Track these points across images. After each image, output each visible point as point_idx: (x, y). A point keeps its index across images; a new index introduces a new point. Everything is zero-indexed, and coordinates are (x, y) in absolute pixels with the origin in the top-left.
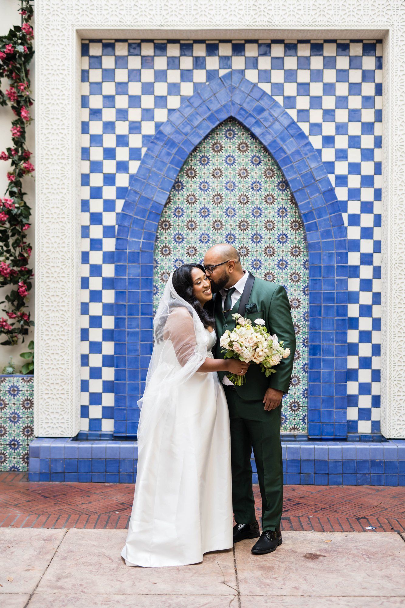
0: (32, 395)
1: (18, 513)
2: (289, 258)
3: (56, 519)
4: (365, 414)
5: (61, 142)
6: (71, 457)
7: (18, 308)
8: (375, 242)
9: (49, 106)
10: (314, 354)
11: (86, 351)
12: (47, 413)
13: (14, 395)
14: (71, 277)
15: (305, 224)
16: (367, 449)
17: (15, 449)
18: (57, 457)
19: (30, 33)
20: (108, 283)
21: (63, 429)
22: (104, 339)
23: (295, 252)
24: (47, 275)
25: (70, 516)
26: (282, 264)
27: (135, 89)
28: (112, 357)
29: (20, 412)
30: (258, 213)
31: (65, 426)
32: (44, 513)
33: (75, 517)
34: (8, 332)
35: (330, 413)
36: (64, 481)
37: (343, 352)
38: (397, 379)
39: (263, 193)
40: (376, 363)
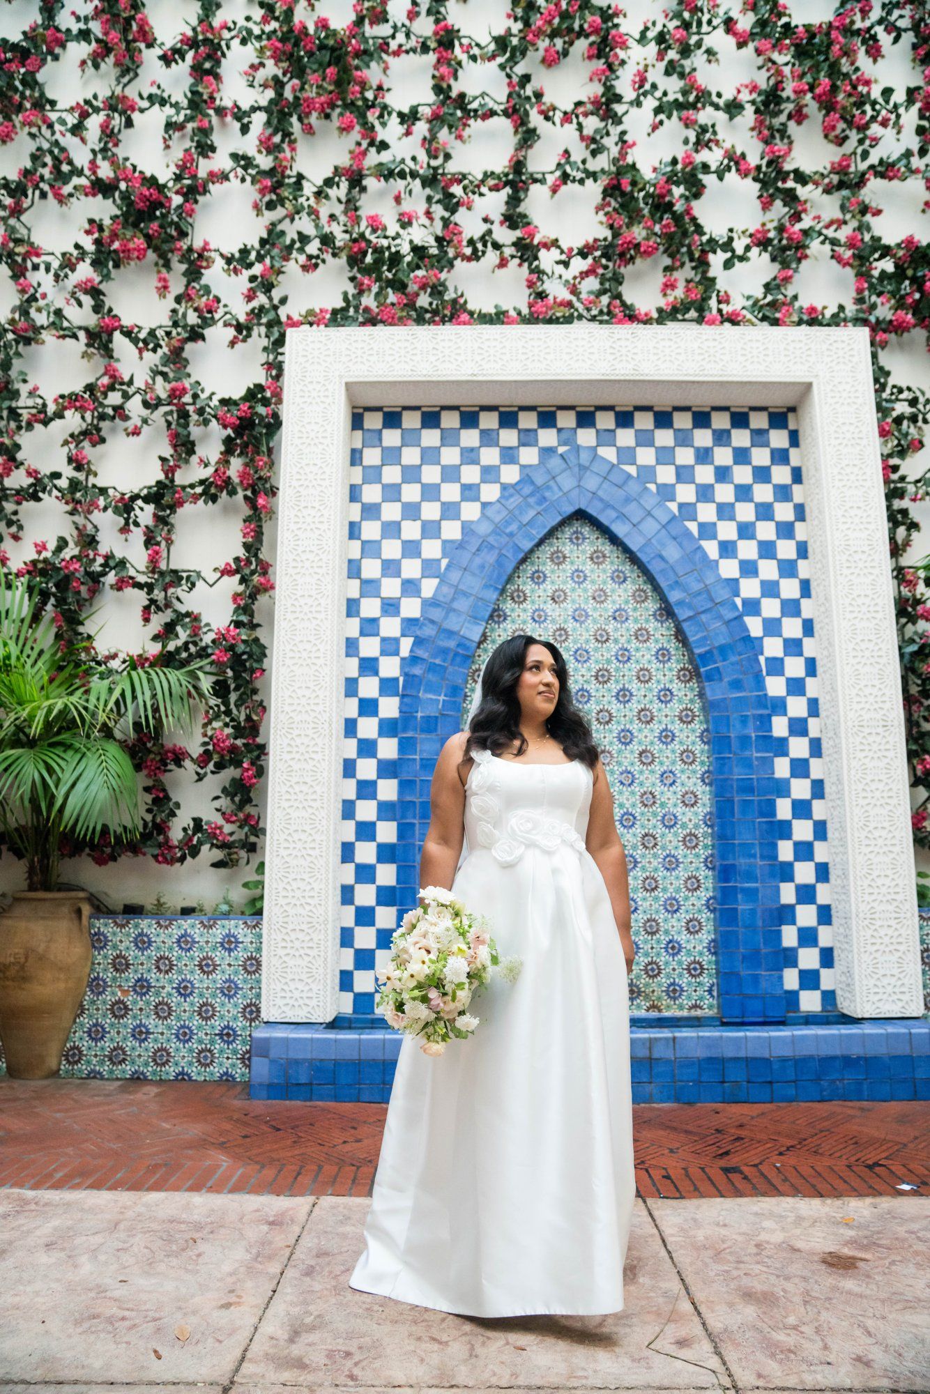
0: (259, 950)
1: (224, 1161)
2: (676, 727)
3: (295, 1174)
4: (810, 979)
5: (316, 542)
6: (323, 1057)
7: (240, 807)
8: (809, 700)
9: (301, 489)
10: (726, 880)
11: (350, 880)
12: (283, 981)
13: (230, 950)
14: (327, 752)
15: (702, 670)
16: (833, 1035)
17: (229, 1043)
18: (300, 1056)
19: (278, 395)
20: (387, 769)
21: (309, 1009)
22: (380, 860)
23: (686, 718)
24: (289, 749)
25: (320, 1167)
26: (666, 737)
27: (431, 474)
28: (392, 889)
29: (240, 979)
30: (624, 656)
31: (314, 1002)
32: (272, 1160)
33: (330, 1169)
34: (224, 846)
35: (756, 978)
36: (311, 1100)
37: (772, 875)
38: (868, 916)
39: (632, 626)
40: (824, 894)
